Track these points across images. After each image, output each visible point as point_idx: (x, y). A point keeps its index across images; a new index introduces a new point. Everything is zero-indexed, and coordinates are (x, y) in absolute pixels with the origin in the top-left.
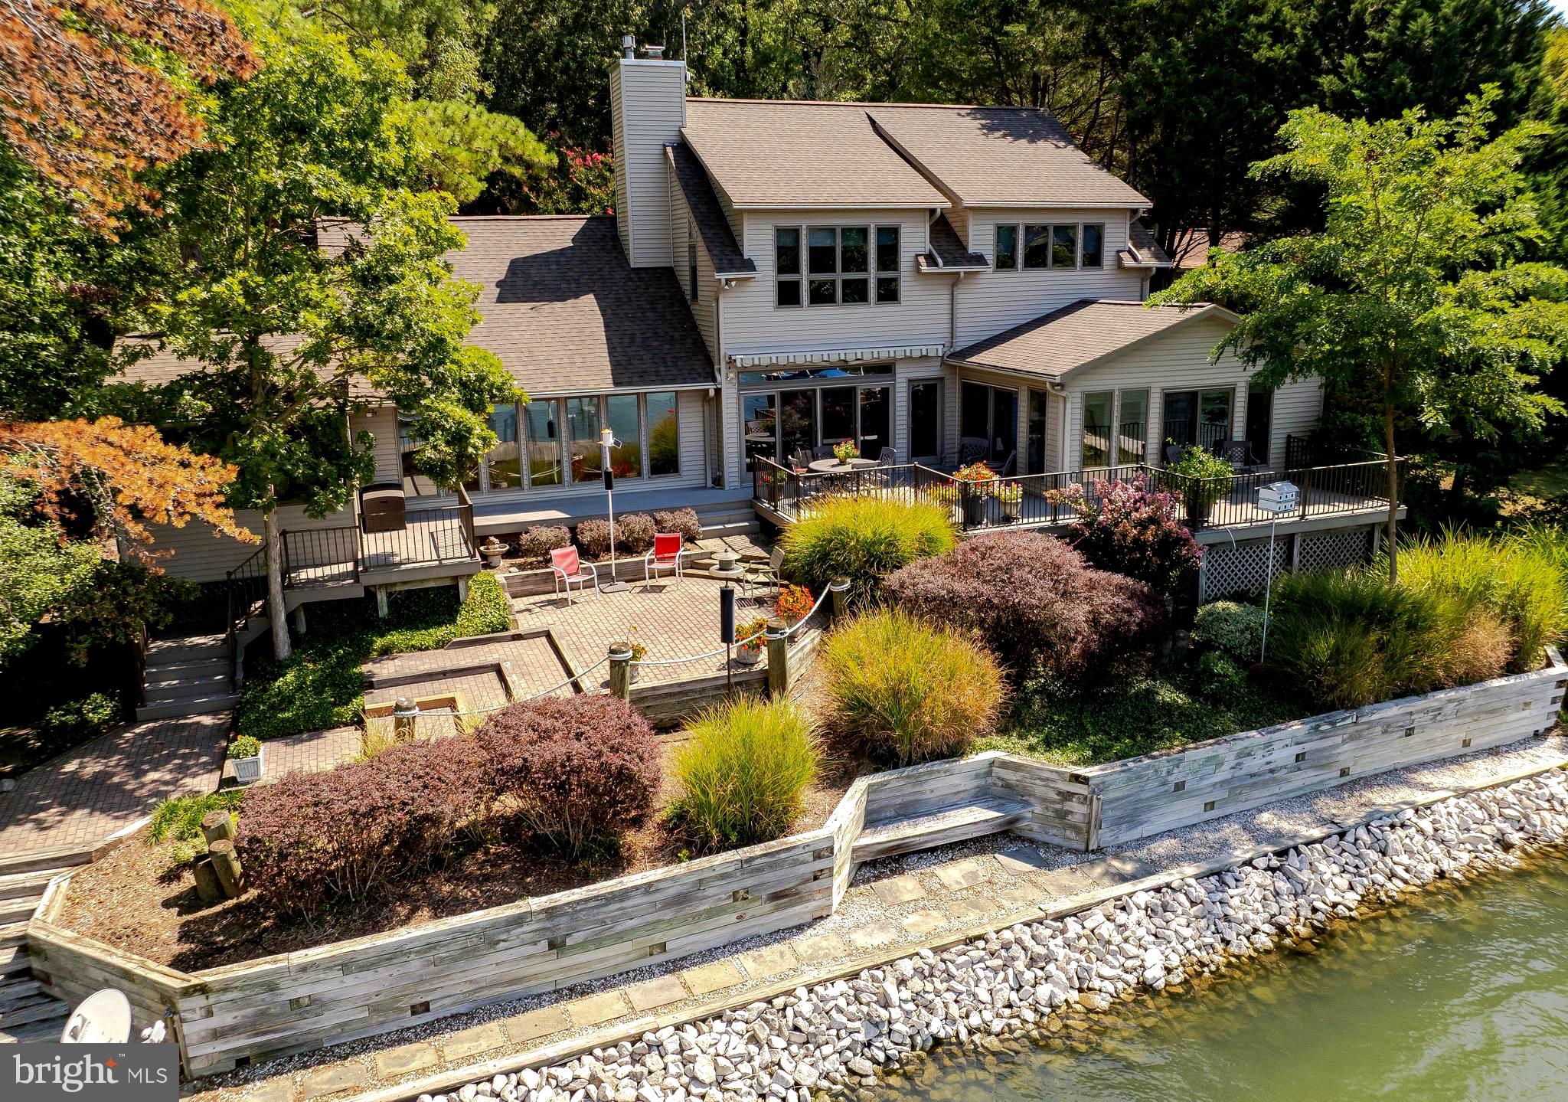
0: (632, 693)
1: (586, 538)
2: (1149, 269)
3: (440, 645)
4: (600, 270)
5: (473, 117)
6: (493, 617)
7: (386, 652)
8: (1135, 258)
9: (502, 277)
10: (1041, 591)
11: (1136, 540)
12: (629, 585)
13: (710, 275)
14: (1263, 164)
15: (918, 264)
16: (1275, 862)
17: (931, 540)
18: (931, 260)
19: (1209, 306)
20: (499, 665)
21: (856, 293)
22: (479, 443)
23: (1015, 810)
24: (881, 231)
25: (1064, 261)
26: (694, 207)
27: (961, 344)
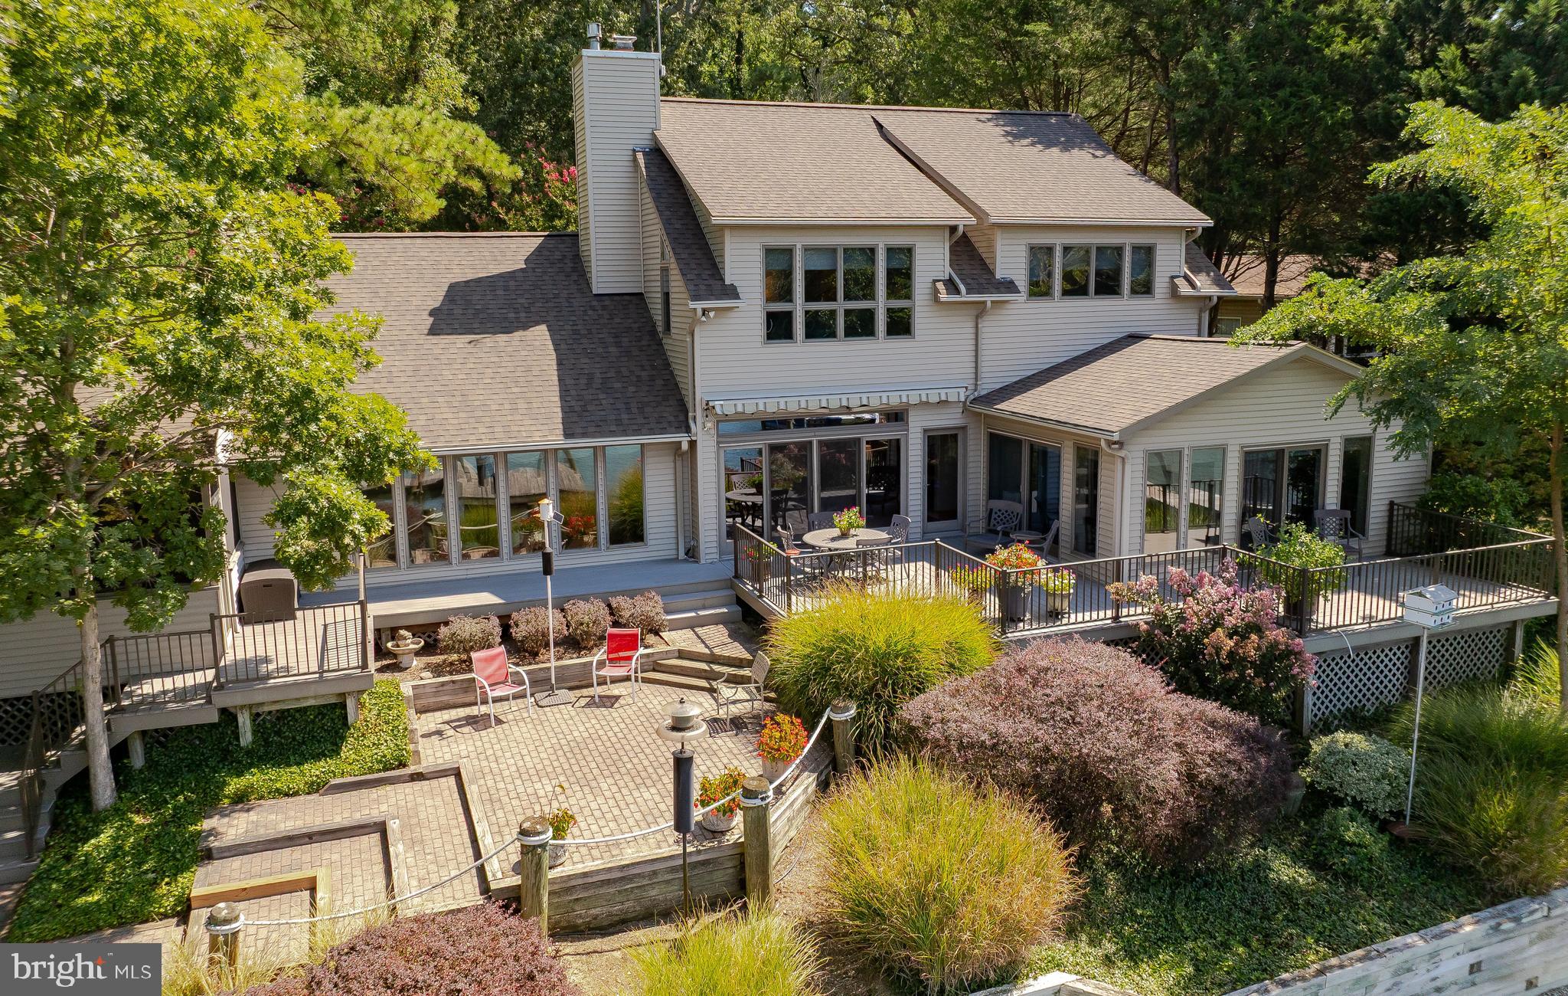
0: (552, 882)
1: (518, 633)
2: (1210, 298)
3: (315, 788)
4: (556, 296)
5: (426, 124)
6: (386, 751)
7: (241, 799)
8: (1193, 285)
9: (437, 304)
10: (1119, 737)
11: (1231, 654)
12: (572, 695)
13: (684, 305)
14: (1388, 167)
15: (936, 291)
17: (961, 650)
18: (951, 286)
19: (1299, 345)
20: (384, 823)
21: (861, 326)
22: (359, 529)
24: (890, 251)
25: (1108, 285)
26: (667, 223)
27: (987, 386)
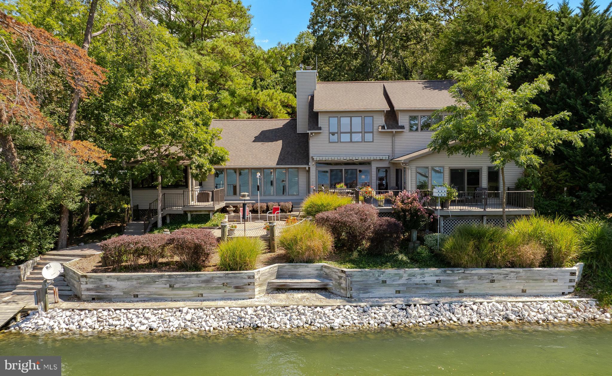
4: (287, 134)
9: (258, 135)
15: (379, 129)
16: (404, 307)
18: (383, 127)
23: (326, 281)
27: (397, 156)
